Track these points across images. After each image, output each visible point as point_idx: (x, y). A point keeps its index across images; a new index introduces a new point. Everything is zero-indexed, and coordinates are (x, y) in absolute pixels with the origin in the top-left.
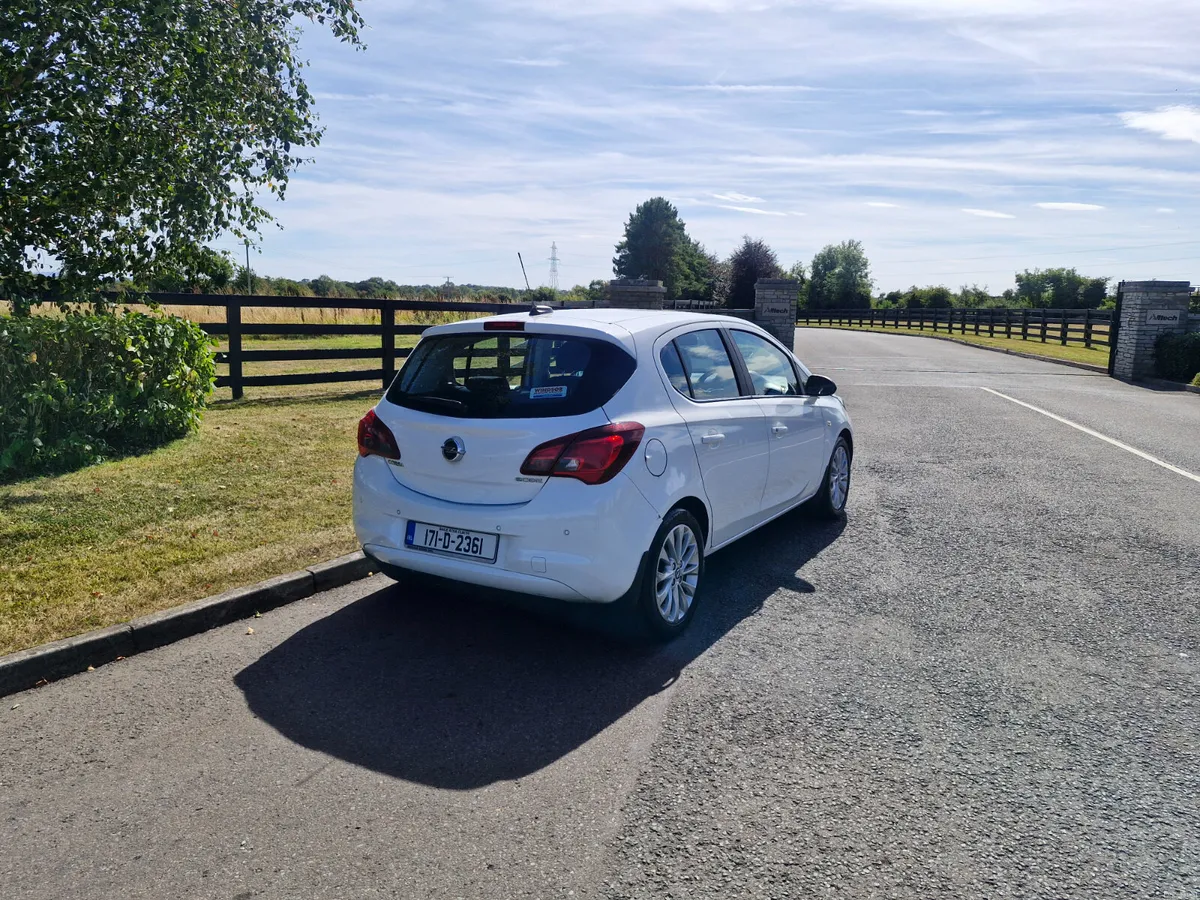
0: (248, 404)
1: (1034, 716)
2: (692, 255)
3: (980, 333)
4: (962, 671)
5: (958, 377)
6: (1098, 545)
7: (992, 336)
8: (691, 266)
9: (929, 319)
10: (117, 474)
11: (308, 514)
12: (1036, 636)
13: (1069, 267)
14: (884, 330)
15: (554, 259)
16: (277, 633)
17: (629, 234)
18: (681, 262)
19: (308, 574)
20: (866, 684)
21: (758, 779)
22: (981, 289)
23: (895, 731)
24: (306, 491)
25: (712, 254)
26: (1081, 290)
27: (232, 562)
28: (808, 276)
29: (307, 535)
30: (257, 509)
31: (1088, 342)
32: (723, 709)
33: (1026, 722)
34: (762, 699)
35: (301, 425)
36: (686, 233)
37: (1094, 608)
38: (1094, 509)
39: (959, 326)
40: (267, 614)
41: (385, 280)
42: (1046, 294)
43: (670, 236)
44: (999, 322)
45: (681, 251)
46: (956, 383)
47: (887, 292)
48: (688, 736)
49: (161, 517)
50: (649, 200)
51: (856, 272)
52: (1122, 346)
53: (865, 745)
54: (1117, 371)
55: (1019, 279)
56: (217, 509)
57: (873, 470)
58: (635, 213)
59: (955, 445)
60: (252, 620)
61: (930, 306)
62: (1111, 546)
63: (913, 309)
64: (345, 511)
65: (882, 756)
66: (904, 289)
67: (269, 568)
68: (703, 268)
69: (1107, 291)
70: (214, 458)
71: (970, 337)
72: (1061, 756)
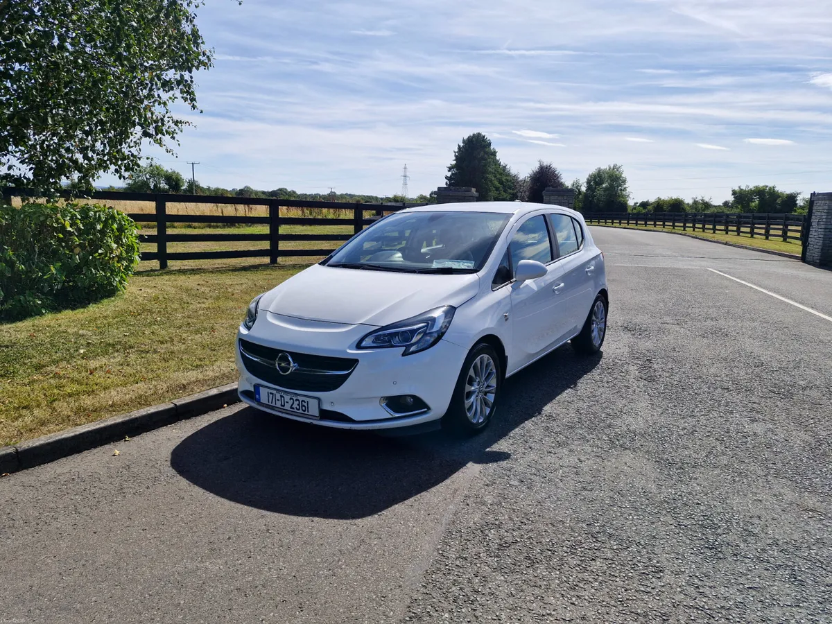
0: (170, 273)
1: (762, 550)
2: (501, 174)
3: (706, 231)
4: (698, 504)
5: (691, 261)
6: (805, 393)
7: (714, 232)
8: (501, 182)
9: (669, 220)
10: (53, 323)
11: (185, 357)
12: (760, 473)
13: (771, 185)
14: (636, 227)
15: (405, 176)
16: (138, 454)
17: (457, 158)
18: (493, 179)
19: (172, 406)
20: (616, 515)
21: (514, 609)
22: (707, 199)
23: (640, 562)
24: (190, 338)
25: (516, 173)
26: (779, 201)
27: (114, 395)
28: (584, 189)
29: (180, 374)
30: (148, 352)
31: (785, 237)
32: (491, 536)
33: (755, 556)
34: (526, 527)
35: (203, 289)
36: (497, 158)
37: (807, 448)
38: (799, 363)
39: (691, 225)
40: (135, 438)
41: (289, 190)
42: (754, 204)
43: (486, 160)
44: (720, 223)
45: (493, 171)
46: (690, 265)
47: (640, 201)
48: (458, 563)
49: (72, 357)
50: (472, 135)
51: (618, 187)
52: (813, 239)
53: (613, 576)
54: (808, 259)
55: (734, 193)
56: (118, 351)
57: (626, 329)
58: (462, 145)
59: (690, 311)
60: (122, 442)
61: (670, 211)
62: (815, 393)
63: (657, 213)
64: (214, 355)
65: (628, 587)
66: (652, 199)
67: (142, 401)
68: (509, 183)
69: (798, 202)
70: (131, 312)
71: (699, 233)
72: (789, 592)
